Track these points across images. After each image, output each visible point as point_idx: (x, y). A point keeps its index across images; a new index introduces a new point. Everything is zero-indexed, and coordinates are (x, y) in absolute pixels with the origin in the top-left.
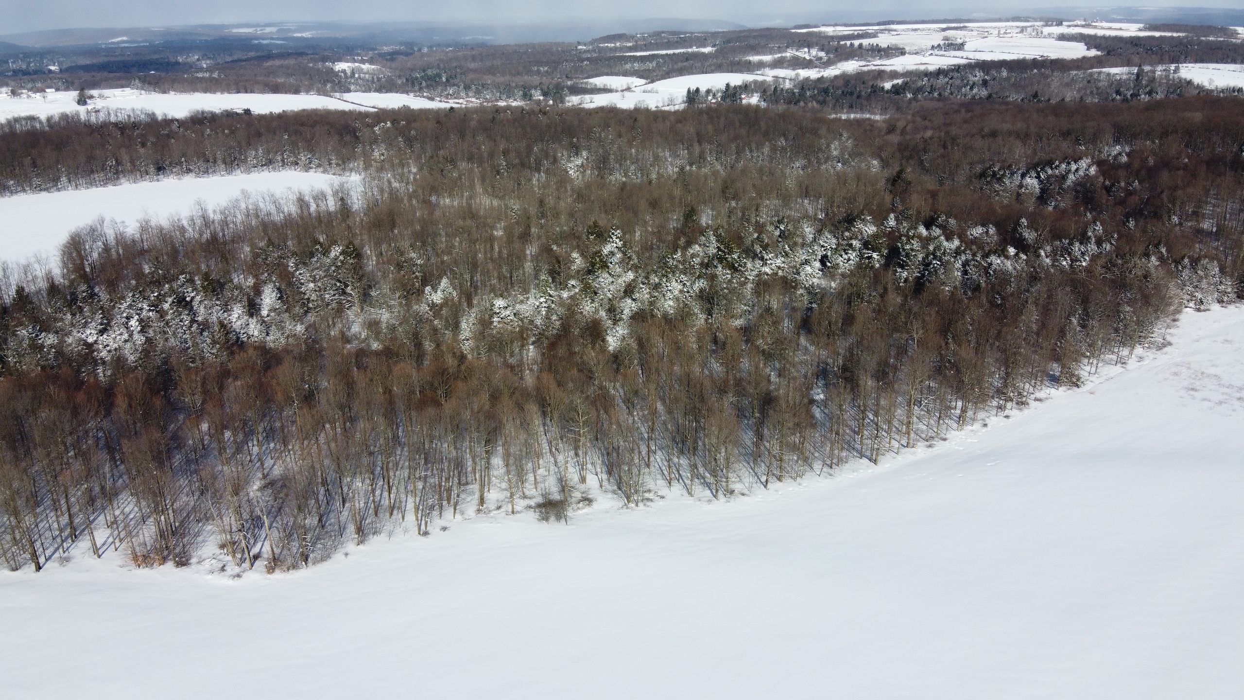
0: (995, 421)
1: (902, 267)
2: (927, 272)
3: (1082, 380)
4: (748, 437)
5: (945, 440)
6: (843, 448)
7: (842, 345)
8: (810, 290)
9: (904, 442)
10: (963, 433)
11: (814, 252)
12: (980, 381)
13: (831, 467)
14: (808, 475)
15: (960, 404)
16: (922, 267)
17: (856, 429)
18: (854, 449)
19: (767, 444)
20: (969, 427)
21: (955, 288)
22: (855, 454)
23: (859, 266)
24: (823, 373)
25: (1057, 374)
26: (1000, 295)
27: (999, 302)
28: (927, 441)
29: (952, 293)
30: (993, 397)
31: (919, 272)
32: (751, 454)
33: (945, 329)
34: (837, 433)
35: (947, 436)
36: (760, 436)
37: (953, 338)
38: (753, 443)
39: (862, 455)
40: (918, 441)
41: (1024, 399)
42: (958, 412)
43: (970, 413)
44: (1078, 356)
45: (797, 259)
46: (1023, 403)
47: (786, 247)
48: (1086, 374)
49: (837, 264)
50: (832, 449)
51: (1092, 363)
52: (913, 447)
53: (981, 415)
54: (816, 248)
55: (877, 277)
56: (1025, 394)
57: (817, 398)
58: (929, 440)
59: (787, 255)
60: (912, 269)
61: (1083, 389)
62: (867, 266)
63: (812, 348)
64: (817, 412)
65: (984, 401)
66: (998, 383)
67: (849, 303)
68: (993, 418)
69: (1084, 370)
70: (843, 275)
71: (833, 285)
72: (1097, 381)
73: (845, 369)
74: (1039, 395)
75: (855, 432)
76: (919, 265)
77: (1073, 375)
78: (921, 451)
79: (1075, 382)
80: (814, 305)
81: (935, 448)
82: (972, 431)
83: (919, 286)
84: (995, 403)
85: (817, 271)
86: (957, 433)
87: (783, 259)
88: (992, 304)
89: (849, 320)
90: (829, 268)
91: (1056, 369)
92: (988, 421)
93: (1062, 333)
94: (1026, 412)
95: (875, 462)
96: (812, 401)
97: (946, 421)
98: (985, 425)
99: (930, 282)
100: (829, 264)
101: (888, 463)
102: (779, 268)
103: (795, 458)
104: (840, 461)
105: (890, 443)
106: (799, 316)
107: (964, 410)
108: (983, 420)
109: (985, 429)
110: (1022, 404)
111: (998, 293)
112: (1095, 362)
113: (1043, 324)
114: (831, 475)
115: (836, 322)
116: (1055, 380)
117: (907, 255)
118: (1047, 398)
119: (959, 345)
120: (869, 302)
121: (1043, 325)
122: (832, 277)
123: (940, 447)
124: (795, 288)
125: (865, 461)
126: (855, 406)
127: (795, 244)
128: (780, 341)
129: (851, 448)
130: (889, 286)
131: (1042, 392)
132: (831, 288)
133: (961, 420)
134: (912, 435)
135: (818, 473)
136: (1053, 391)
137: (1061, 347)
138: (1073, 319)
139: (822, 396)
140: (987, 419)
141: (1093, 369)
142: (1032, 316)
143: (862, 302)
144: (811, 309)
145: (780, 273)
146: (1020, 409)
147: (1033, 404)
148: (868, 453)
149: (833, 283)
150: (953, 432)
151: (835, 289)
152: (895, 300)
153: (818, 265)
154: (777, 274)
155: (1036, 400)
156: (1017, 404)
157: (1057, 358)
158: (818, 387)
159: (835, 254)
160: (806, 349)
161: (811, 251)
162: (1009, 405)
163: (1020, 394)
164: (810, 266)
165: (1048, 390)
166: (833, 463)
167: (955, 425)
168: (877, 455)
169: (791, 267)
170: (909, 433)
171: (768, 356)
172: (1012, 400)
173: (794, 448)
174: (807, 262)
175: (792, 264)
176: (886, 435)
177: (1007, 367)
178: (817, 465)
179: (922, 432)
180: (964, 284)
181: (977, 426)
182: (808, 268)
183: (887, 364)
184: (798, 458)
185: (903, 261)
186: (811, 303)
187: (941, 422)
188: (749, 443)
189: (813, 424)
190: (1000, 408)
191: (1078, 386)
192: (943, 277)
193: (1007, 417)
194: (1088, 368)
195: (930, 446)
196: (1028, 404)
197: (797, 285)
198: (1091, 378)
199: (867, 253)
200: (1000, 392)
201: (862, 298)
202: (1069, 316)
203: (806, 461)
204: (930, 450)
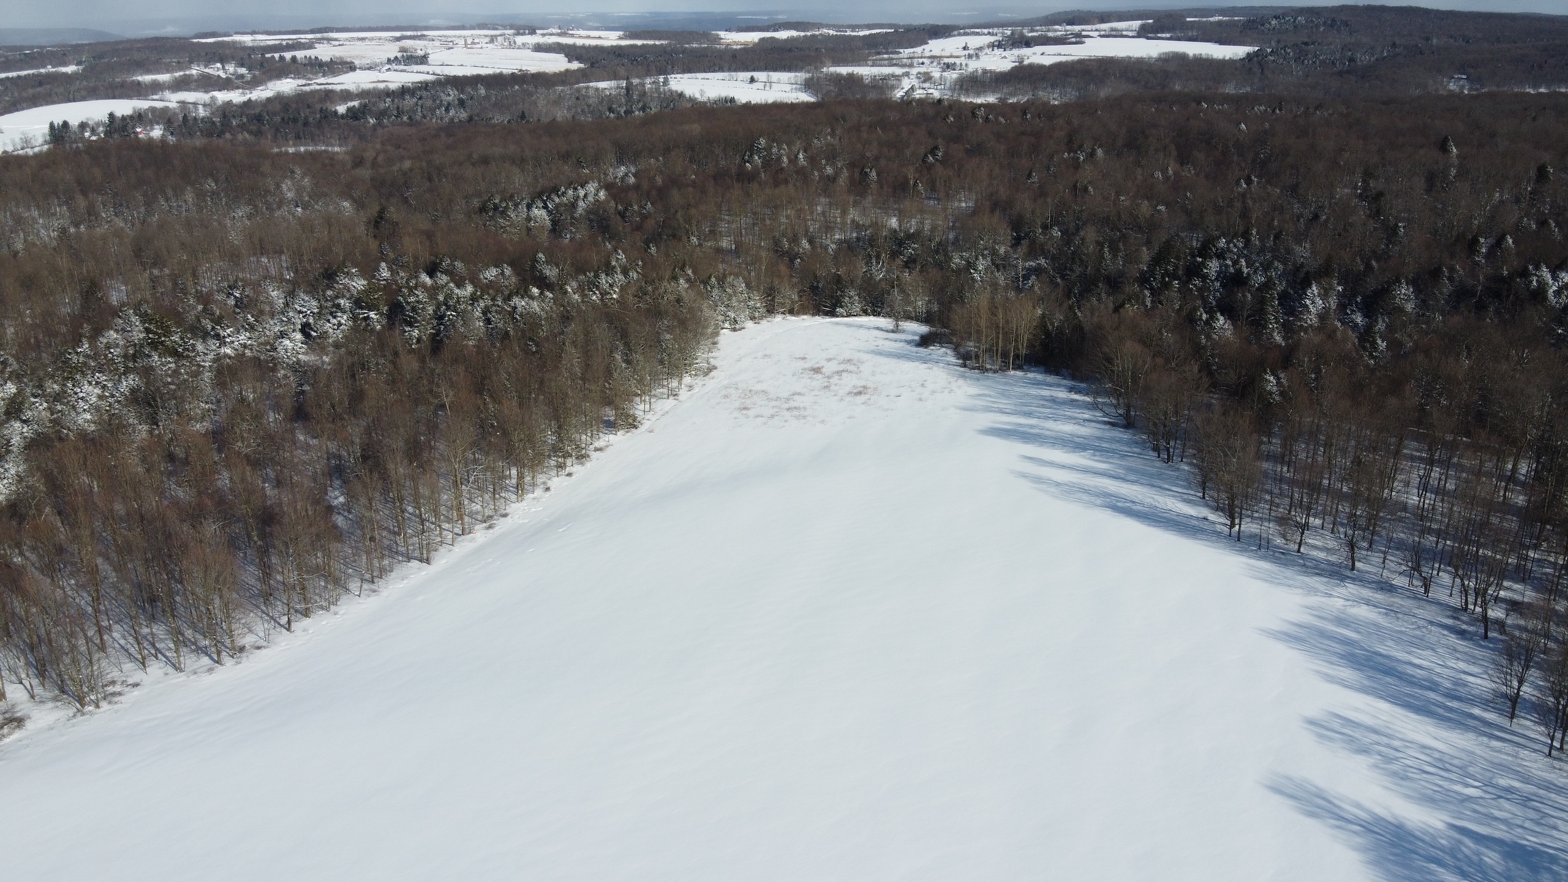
0: (557, 482)
1: (411, 325)
2: (442, 327)
3: (638, 419)
4: (250, 575)
5: (505, 515)
6: (383, 557)
7: (355, 430)
8: (297, 368)
9: (458, 530)
10: (524, 503)
11: (289, 319)
12: (530, 439)
13: (373, 582)
14: (344, 599)
15: (514, 472)
16: (435, 322)
17: (396, 529)
18: (397, 553)
19: (279, 578)
20: (531, 496)
21: (480, 339)
22: (400, 558)
23: (354, 329)
24: (337, 471)
25: (612, 418)
26: (533, 340)
27: (534, 349)
28: (485, 522)
29: (478, 346)
30: (549, 457)
31: (433, 328)
32: (259, 596)
33: (480, 386)
34: (372, 539)
35: (508, 511)
36: (267, 571)
37: (491, 396)
38: (259, 579)
39: (409, 559)
40: (476, 524)
41: (584, 452)
42: (514, 481)
43: (528, 479)
44: (629, 396)
45: (268, 333)
46: (583, 456)
47: (249, 316)
48: (642, 413)
49: (326, 333)
50: (370, 562)
51: (645, 401)
52: (470, 533)
53: (541, 478)
54: (291, 314)
55: (381, 342)
56: (584, 445)
57: (336, 502)
58: (487, 520)
59: (252, 328)
60: (423, 325)
61: (642, 429)
62: (365, 330)
63: (315, 442)
64: (340, 521)
65: (540, 463)
66: (551, 439)
67: (353, 376)
68: (556, 479)
69: (639, 408)
70: (337, 345)
71: (326, 359)
72: (654, 419)
73: (365, 458)
74: (598, 444)
75: (395, 533)
76: (431, 319)
77: (628, 416)
78: (480, 535)
79: (632, 424)
80: (306, 388)
81: (497, 528)
82: (534, 499)
83: (436, 344)
84: (553, 463)
85: (300, 345)
86: (517, 505)
87: (248, 334)
88: (527, 352)
89: (357, 397)
90: (314, 338)
91: (610, 413)
92: (550, 484)
93: (608, 373)
94: (588, 465)
95: (428, 561)
96: (330, 509)
97: (503, 495)
98: (548, 489)
99: (448, 338)
100: (314, 334)
101: (443, 559)
102: (245, 346)
103: (323, 584)
104: (383, 572)
105: (441, 534)
106: (288, 403)
107: (520, 477)
108: (544, 483)
109: (548, 494)
110: (582, 458)
111: (531, 339)
112: (647, 398)
113: (588, 365)
114: (374, 591)
115: (341, 403)
116: (612, 426)
117: (414, 309)
118: (607, 446)
119: (500, 403)
120: (378, 372)
121: (587, 367)
122: (323, 350)
123: (502, 525)
124: (274, 369)
125: (415, 564)
126: (387, 501)
127: (262, 312)
128: (269, 438)
129: (393, 552)
130: (400, 349)
131: (601, 440)
132: (323, 363)
133: (520, 489)
134: (466, 519)
135: (358, 593)
136: (612, 437)
137: (610, 389)
138: (616, 356)
139: (342, 499)
140: (549, 482)
141: (647, 406)
142: (573, 358)
143: (369, 374)
144: (303, 392)
145: (248, 352)
146: (582, 464)
147: (594, 455)
148: (417, 554)
149: (324, 357)
150: (513, 505)
151: (329, 364)
152: (410, 365)
153: (299, 336)
154: (244, 354)
155: (597, 450)
156: (577, 458)
157: (609, 402)
158: (335, 489)
159: (320, 318)
160: (308, 445)
161: (284, 319)
162: (569, 461)
163: (578, 447)
164: (289, 338)
165: (606, 438)
166: (374, 576)
167: (513, 497)
168: (428, 552)
169: (262, 344)
170: (462, 519)
171: (255, 463)
172: (571, 456)
173: (317, 570)
174: (283, 335)
175: (262, 339)
176: (433, 526)
177: (558, 419)
178: (354, 585)
179: (477, 513)
180: (490, 334)
181: (539, 492)
182: (287, 342)
183: (417, 442)
184: (326, 582)
185: (410, 317)
186: (301, 385)
187: (497, 496)
188: (252, 582)
189: (338, 535)
190: (561, 466)
191: (636, 427)
192: (462, 330)
193: (569, 475)
194: (641, 407)
195: (490, 527)
196: (588, 456)
197: (275, 365)
198: (647, 417)
199: (363, 313)
200: (556, 450)
201: (369, 369)
202: (611, 352)
203: (338, 583)
204: (491, 531)
